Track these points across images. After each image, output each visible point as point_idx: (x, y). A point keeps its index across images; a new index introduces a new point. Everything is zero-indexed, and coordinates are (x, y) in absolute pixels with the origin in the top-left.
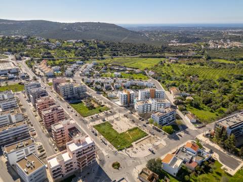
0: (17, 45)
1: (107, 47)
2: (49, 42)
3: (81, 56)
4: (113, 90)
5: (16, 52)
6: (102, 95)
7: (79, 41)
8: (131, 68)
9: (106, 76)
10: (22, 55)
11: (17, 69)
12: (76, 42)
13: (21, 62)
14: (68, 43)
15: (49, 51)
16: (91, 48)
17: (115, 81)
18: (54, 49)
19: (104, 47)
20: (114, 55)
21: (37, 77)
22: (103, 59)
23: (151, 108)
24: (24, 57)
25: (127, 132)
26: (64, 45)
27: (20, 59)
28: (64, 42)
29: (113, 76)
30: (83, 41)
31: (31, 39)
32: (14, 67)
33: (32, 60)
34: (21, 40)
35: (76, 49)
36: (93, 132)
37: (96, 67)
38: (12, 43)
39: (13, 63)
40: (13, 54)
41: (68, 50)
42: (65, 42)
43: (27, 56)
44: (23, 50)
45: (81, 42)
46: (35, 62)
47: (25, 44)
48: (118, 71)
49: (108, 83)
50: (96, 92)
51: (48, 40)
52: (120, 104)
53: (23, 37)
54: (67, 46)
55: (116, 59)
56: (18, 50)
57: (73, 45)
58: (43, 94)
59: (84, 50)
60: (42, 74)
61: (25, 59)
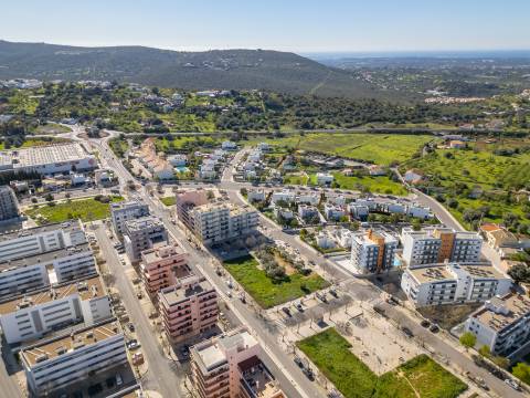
0: (88, 103)
1: (289, 107)
2: (159, 95)
3: (229, 128)
4: (325, 225)
5: (87, 118)
6: (297, 238)
7: (223, 92)
8: (355, 160)
9: (298, 183)
10: (100, 126)
11: (91, 161)
12: (217, 96)
13: (98, 141)
14: (198, 97)
15: (159, 116)
16: (251, 110)
17: (323, 198)
18: (170, 111)
19: (282, 108)
20: (306, 126)
21: (136, 183)
22: (281, 136)
23: (453, 292)
24: (105, 130)
25: (401, 374)
26: (191, 103)
27: (96, 135)
28: (190, 97)
29: (315, 181)
30: (233, 92)
31: (120, 87)
32: (84, 156)
33: (122, 137)
34: (98, 91)
35: (218, 111)
36: (301, 365)
37: (269, 157)
38: (80, 97)
39: (82, 145)
40: (81, 122)
41: (201, 113)
42: (193, 95)
43: (112, 127)
44: (104, 114)
45: (227, 96)
46: (130, 142)
47: (107, 99)
48: (324, 168)
49: (309, 204)
50: (280, 228)
51: (155, 91)
52: (354, 270)
53: (104, 84)
54: (196, 104)
55: (311, 136)
56: (91, 112)
57: (211, 103)
58: (156, 235)
59: (236, 115)
60: (146, 174)
61: (108, 134)
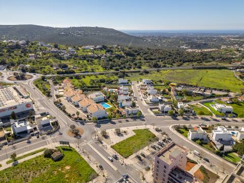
0: (12, 54)
1: (138, 55)
2: (59, 49)
3: (111, 68)
5: (13, 65)
7: (98, 47)
10: (24, 70)
11: (28, 105)
12: (95, 49)
13: (26, 83)
14: (84, 49)
15: (63, 62)
16: (119, 57)
18: (69, 58)
19: (134, 55)
24: (28, 73)
26: (80, 53)
27: (22, 78)
28: (78, 49)
31: (32, 44)
32: (21, 101)
33: (43, 79)
34: (17, 46)
35: (99, 58)
39: (15, 88)
41: (90, 59)
42: (80, 48)
43: (33, 71)
44: (24, 62)
45: (101, 49)
47: (25, 52)
51: (56, 47)
53: (21, 42)
54: (85, 54)
56: (15, 61)
57: (93, 53)
59: (111, 60)
61: (32, 77)
